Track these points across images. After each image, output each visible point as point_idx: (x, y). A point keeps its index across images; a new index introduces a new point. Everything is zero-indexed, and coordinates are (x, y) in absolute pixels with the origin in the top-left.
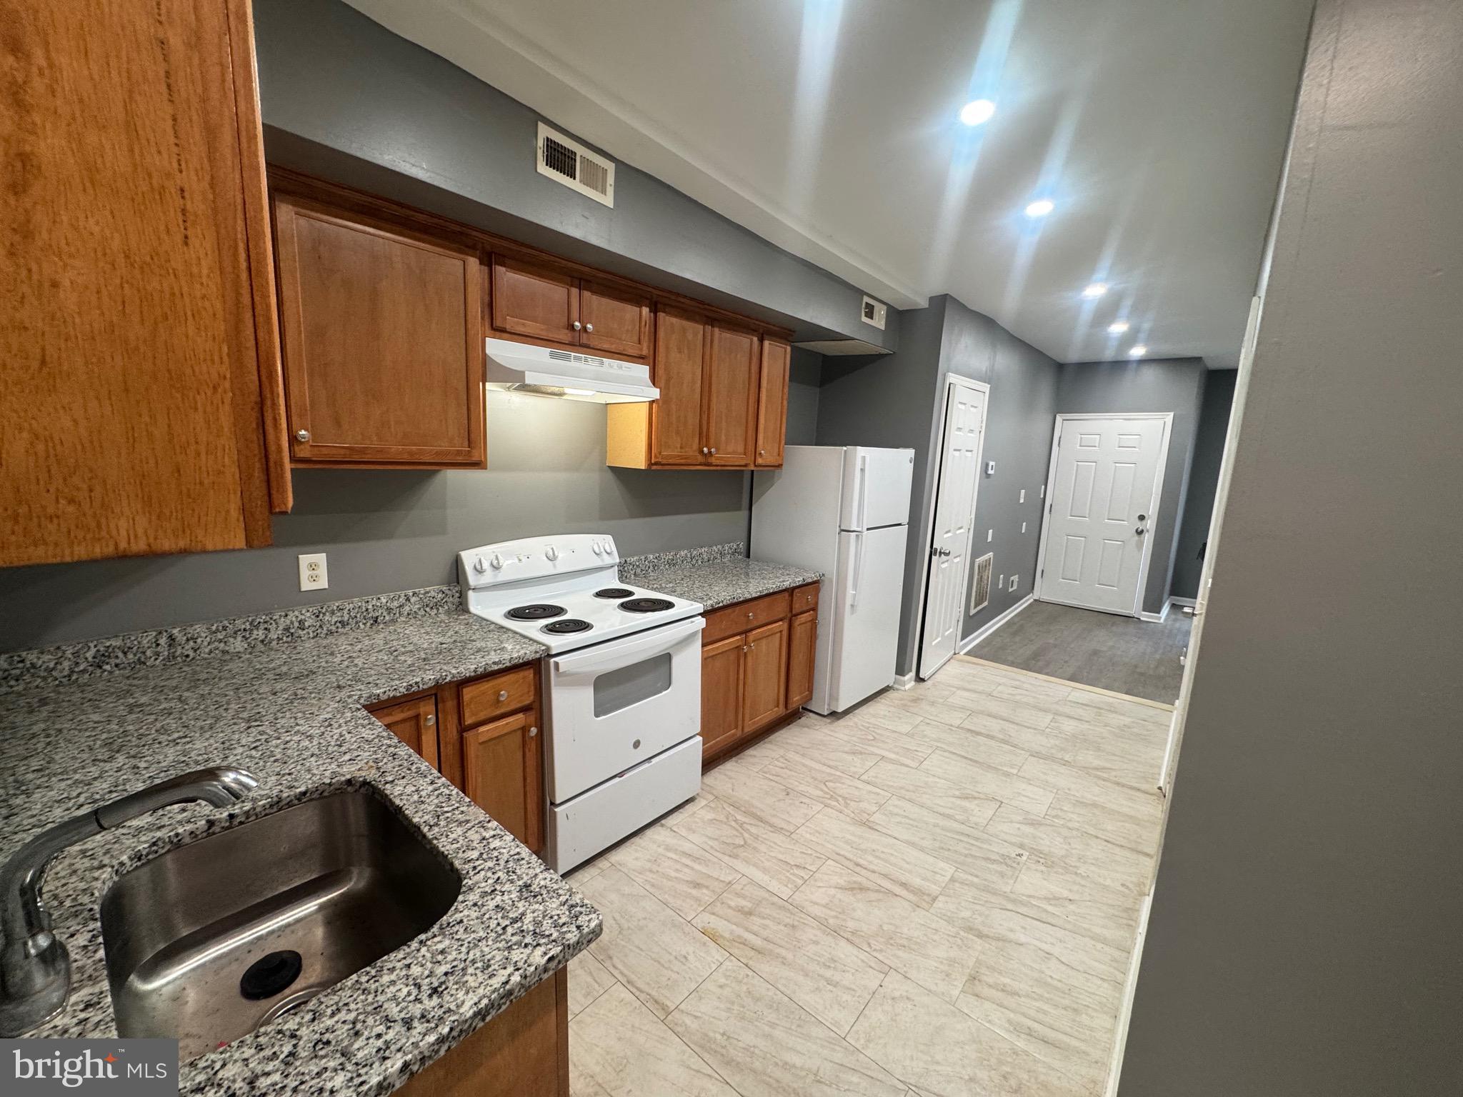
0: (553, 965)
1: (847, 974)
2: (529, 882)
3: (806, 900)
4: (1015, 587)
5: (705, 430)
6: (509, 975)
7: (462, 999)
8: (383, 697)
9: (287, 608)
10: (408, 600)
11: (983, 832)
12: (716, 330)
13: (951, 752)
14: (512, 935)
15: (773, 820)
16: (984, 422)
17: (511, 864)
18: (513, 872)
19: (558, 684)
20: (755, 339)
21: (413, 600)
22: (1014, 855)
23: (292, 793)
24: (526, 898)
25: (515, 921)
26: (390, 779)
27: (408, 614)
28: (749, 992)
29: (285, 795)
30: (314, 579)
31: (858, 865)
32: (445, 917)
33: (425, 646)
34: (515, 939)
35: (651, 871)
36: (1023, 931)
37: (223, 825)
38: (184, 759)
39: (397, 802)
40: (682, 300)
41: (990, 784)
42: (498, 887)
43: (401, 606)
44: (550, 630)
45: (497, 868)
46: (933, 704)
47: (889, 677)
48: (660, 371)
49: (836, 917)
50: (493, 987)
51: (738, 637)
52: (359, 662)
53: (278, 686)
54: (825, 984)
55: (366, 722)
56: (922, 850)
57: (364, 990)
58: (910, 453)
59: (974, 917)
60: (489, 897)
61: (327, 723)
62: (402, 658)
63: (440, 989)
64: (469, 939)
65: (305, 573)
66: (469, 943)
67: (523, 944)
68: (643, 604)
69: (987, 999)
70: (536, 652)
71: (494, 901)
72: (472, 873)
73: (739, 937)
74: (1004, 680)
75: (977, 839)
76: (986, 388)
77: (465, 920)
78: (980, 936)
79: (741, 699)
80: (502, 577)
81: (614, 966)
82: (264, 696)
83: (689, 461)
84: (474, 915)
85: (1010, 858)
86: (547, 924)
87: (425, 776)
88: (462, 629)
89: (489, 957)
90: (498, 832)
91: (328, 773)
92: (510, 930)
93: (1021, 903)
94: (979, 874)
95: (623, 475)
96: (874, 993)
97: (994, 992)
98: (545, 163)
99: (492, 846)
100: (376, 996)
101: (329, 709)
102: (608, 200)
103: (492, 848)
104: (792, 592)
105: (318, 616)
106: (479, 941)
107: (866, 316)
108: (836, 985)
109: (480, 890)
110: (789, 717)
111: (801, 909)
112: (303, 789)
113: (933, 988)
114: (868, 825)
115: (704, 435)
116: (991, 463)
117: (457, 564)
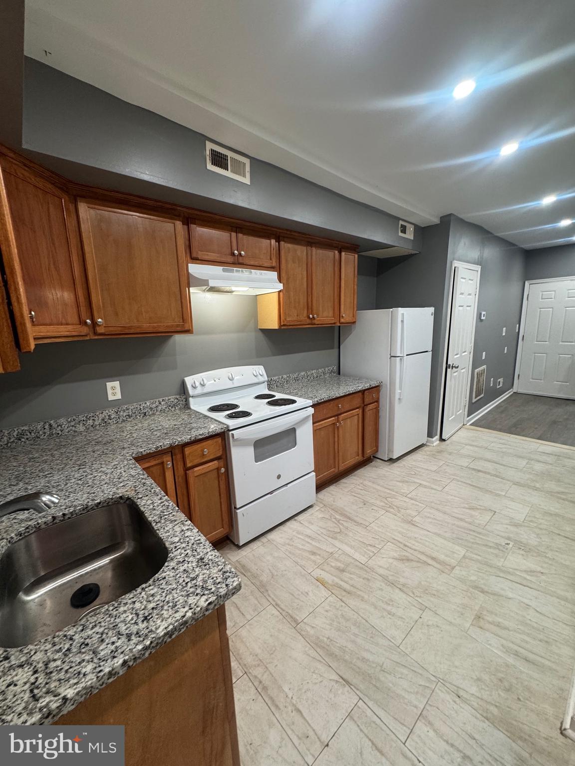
0: (211, 606)
1: (400, 609)
2: (203, 556)
3: (376, 565)
4: (501, 385)
5: (310, 305)
6: (186, 612)
7: (159, 624)
8: (144, 453)
9: (104, 408)
10: (160, 403)
11: (483, 529)
12: (314, 249)
13: (461, 482)
14: (191, 588)
15: (356, 519)
16: (478, 289)
17: (195, 546)
18: (196, 551)
19: (234, 446)
20: (336, 252)
21: (162, 403)
22: (504, 544)
23: (93, 503)
24: (201, 566)
25: (193, 579)
26: (140, 496)
27: (161, 411)
28: (343, 616)
29: (90, 504)
30: (114, 394)
31: (405, 546)
32: (157, 575)
33: (167, 426)
34: (192, 590)
35: (289, 545)
36: (511, 590)
37: (60, 519)
38: (48, 485)
39: (142, 509)
40: (294, 234)
41: (487, 501)
42: (186, 559)
43: (157, 407)
44: (230, 417)
45: (187, 548)
46: (450, 454)
47: (424, 439)
48: (283, 275)
49: (393, 575)
50: (177, 619)
51: (334, 418)
52: (135, 435)
53: (96, 448)
54: (387, 614)
55: (134, 466)
56: (445, 539)
57: (110, 615)
58: (432, 309)
59: (479, 580)
60: (181, 565)
61: (115, 467)
62: (155, 433)
63: (148, 618)
64: (168, 589)
65: (110, 392)
66: (167, 591)
67: (196, 594)
68: (279, 401)
69: (488, 630)
70: (222, 429)
71: (183, 567)
72: (174, 550)
73: (337, 583)
74: (495, 440)
75: (480, 533)
76: (479, 268)
77: (167, 577)
78: (483, 592)
79: (336, 452)
80: (206, 390)
81: (269, 596)
82: (89, 453)
83: (302, 323)
84: (172, 574)
85: (501, 545)
86: (210, 581)
87: (158, 495)
88: (185, 417)
89: (176, 600)
90: (190, 527)
91: (111, 493)
92: (189, 585)
93: (509, 573)
94: (480, 554)
95: (267, 332)
96: (416, 621)
97: (492, 626)
98: (212, 164)
99: (186, 535)
100: (115, 619)
101: (117, 460)
102: (247, 180)
103: (186, 536)
104: (364, 393)
105: (117, 413)
106: (173, 590)
107: (401, 232)
108: (394, 615)
109: (177, 560)
110: (365, 461)
111: (372, 570)
112: (98, 501)
113: (453, 621)
114: (412, 523)
115: (309, 308)
116: (483, 313)
117: (183, 385)
